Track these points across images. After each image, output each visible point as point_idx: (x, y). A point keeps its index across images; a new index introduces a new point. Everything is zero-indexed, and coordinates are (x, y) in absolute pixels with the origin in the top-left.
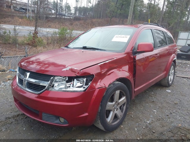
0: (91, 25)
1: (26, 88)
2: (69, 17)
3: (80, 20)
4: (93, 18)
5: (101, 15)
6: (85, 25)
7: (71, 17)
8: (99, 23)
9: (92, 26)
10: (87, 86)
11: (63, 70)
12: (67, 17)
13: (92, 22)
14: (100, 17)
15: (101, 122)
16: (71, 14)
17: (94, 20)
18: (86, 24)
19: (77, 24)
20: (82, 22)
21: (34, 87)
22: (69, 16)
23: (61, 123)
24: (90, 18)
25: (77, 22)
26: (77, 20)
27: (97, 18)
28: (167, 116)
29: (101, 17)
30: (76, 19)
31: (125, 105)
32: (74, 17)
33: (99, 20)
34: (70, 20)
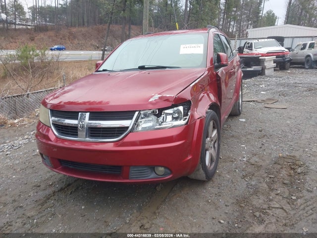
0: (69, 38)
1: (86, 137)
2: (24, 27)
3: (48, 30)
4: (72, 26)
5: (86, 20)
6: (59, 39)
7: (29, 26)
8: (83, 34)
9: (72, 40)
10: (188, 117)
11: (150, 101)
12: (21, 27)
13: (71, 34)
14: (84, 24)
15: (202, 167)
16: (27, 20)
17: (74, 30)
18: (61, 37)
19: (43, 39)
20: (51, 33)
21: (102, 134)
22: (23, 25)
23: (159, 176)
24: (66, 25)
25: (42, 35)
26: (41, 32)
27: (79, 25)
28: (261, 148)
29: (86, 24)
30: (39, 29)
31: (217, 142)
32: (35, 26)
33: (82, 29)
34: (27, 31)
